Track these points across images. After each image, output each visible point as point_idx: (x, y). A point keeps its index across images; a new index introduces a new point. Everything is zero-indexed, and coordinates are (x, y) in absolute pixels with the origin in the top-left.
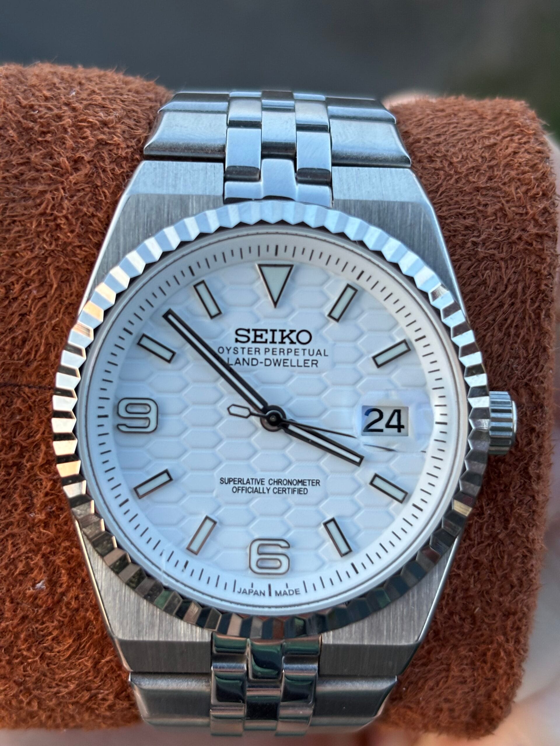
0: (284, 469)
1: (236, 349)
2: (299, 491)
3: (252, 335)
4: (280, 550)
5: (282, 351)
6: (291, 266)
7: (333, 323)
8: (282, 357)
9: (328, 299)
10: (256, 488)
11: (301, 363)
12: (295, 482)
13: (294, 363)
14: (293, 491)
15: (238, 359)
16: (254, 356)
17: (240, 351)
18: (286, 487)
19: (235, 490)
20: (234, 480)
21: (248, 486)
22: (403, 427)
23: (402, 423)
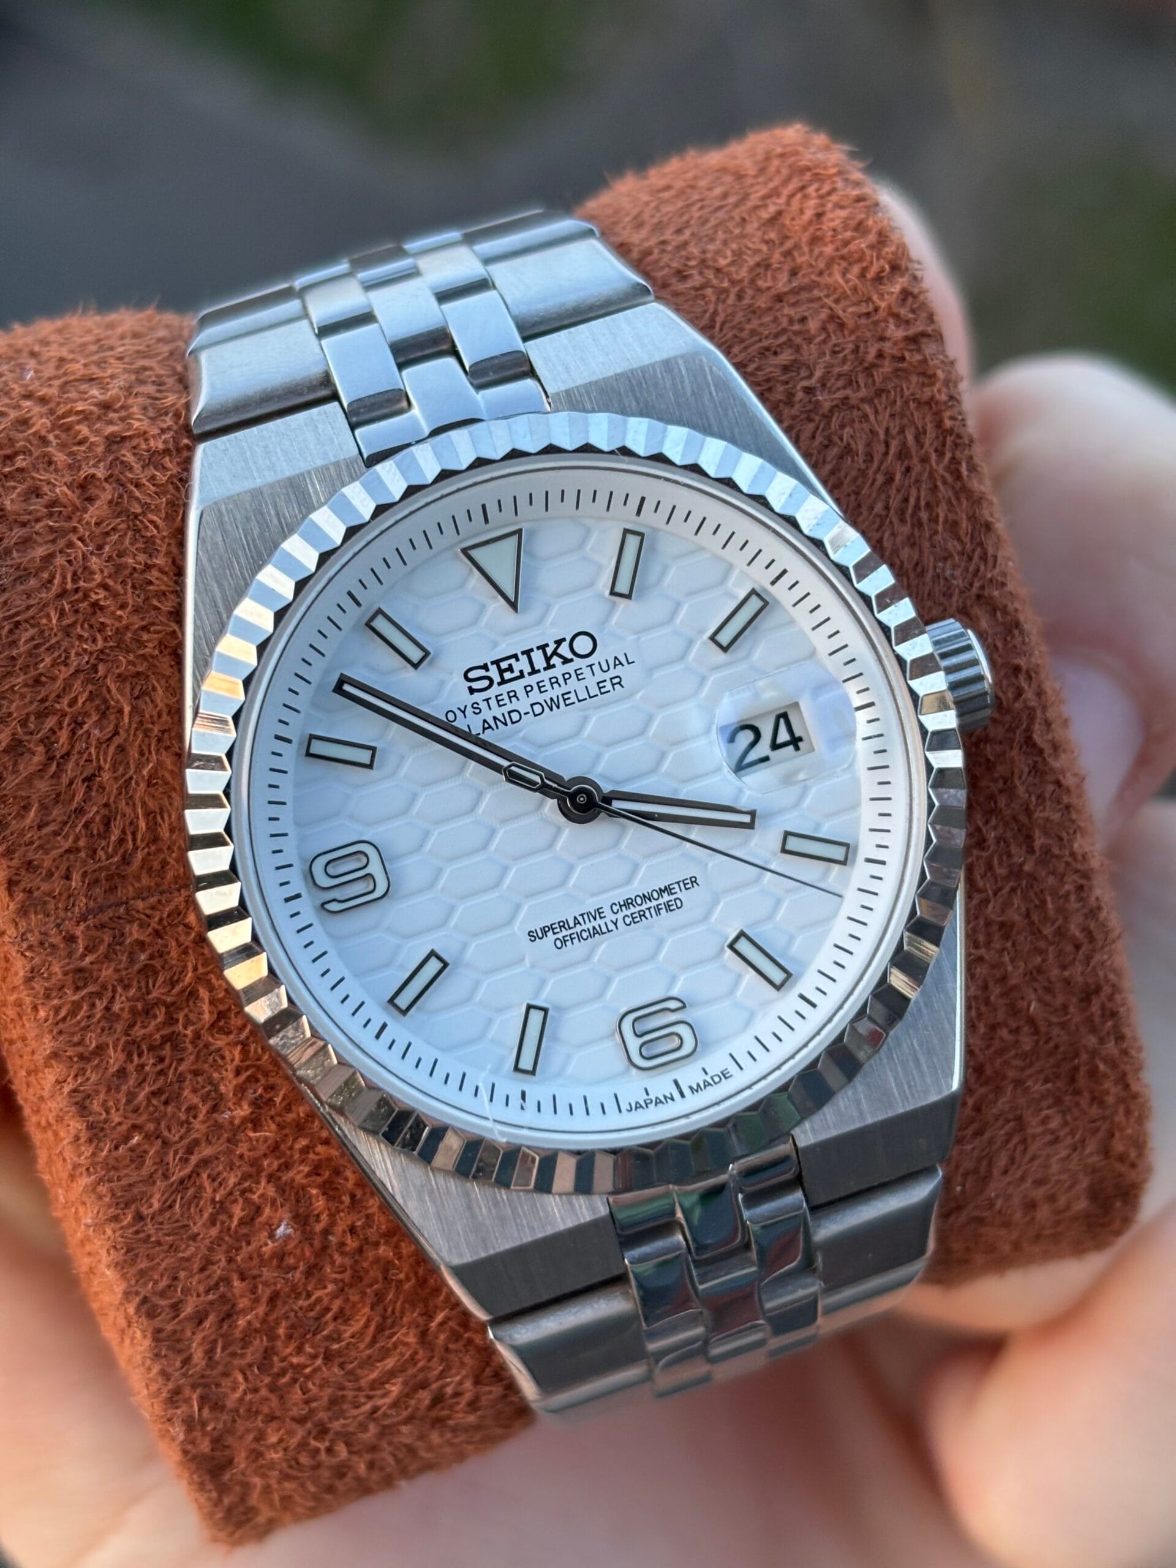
0: (629, 881)
1: (475, 706)
2: (668, 907)
3: (493, 672)
4: (673, 1017)
5: (553, 681)
6: (519, 532)
7: (622, 603)
8: (557, 691)
9: (600, 568)
10: (594, 928)
11: (594, 691)
12: (655, 895)
13: (583, 695)
14: (658, 910)
15: (485, 721)
16: (509, 707)
17: (483, 706)
18: (643, 907)
19: (559, 944)
20: (551, 928)
21: (578, 928)
22: (800, 739)
23: (798, 733)
